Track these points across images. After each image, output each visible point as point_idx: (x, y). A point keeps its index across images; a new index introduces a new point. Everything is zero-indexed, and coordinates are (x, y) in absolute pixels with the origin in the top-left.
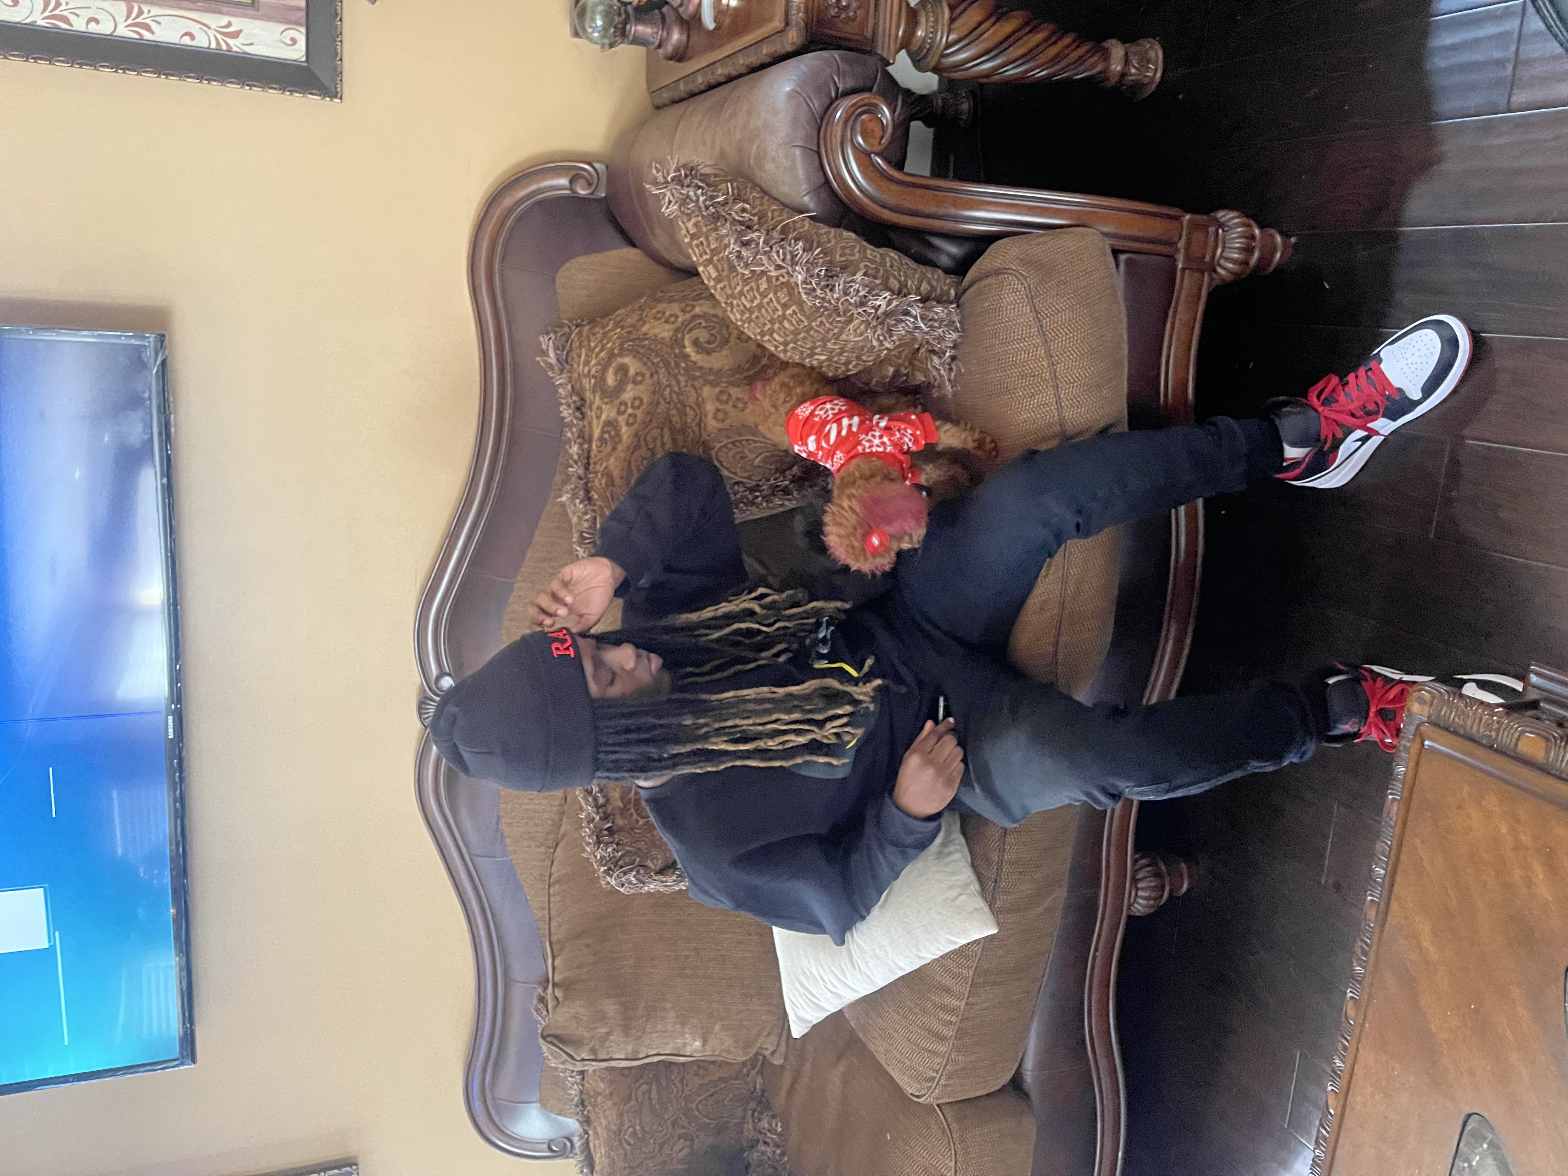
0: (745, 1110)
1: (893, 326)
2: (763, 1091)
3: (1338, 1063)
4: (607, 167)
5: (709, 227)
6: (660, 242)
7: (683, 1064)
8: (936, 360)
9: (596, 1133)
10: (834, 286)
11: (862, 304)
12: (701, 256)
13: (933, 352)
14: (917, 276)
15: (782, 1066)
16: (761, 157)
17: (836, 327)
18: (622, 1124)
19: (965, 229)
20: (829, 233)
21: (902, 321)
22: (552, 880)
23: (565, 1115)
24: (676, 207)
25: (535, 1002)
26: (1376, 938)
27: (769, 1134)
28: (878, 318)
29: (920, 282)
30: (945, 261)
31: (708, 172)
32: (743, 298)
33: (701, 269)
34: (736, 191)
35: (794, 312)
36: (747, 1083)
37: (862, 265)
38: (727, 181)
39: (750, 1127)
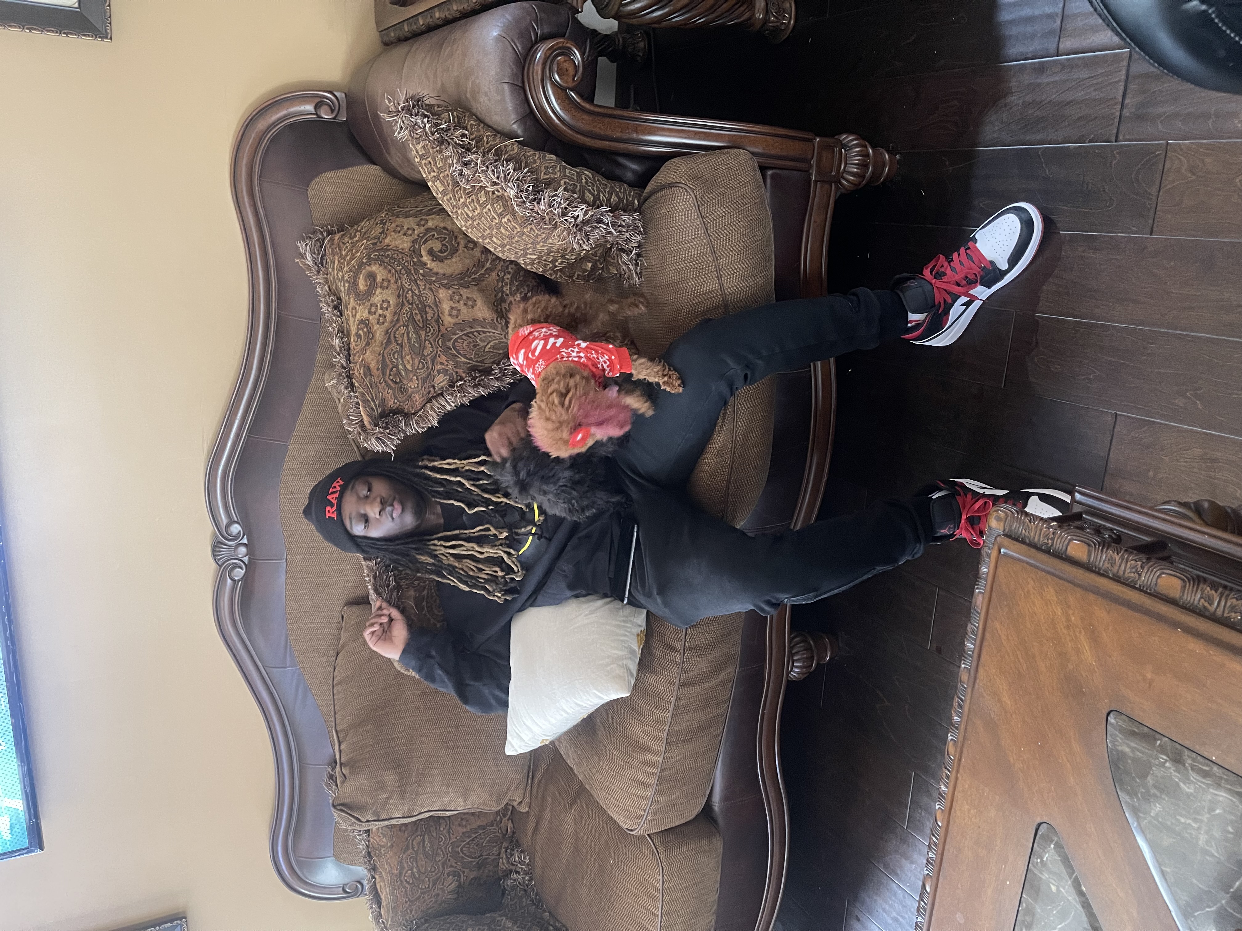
0: (500, 848)
1: (589, 232)
2: (514, 833)
3: (943, 788)
4: (346, 94)
5: (435, 150)
6: (395, 160)
7: (449, 817)
8: (625, 257)
9: (381, 877)
10: (540, 199)
11: (564, 214)
12: (429, 173)
13: (623, 250)
14: (607, 190)
15: (527, 812)
16: (475, 92)
17: (543, 233)
18: (402, 868)
19: (644, 150)
20: (534, 155)
21: (597, 227)
22: (335, 682)
23: (355, 864)
24: (406, 132)
25: (325, 778)
26: (968, 698)
27: (519, 865)
28: (577, 226)
29: (610, 195)
30: (629, 176)
31: (432, 103)
32: (466, 208)
33: (430, 184)
34: (456, 120)
35: (508, 220)
36: (500, 828)
37: (562, 182)
38: (448, 111)
39: (504, 861)
